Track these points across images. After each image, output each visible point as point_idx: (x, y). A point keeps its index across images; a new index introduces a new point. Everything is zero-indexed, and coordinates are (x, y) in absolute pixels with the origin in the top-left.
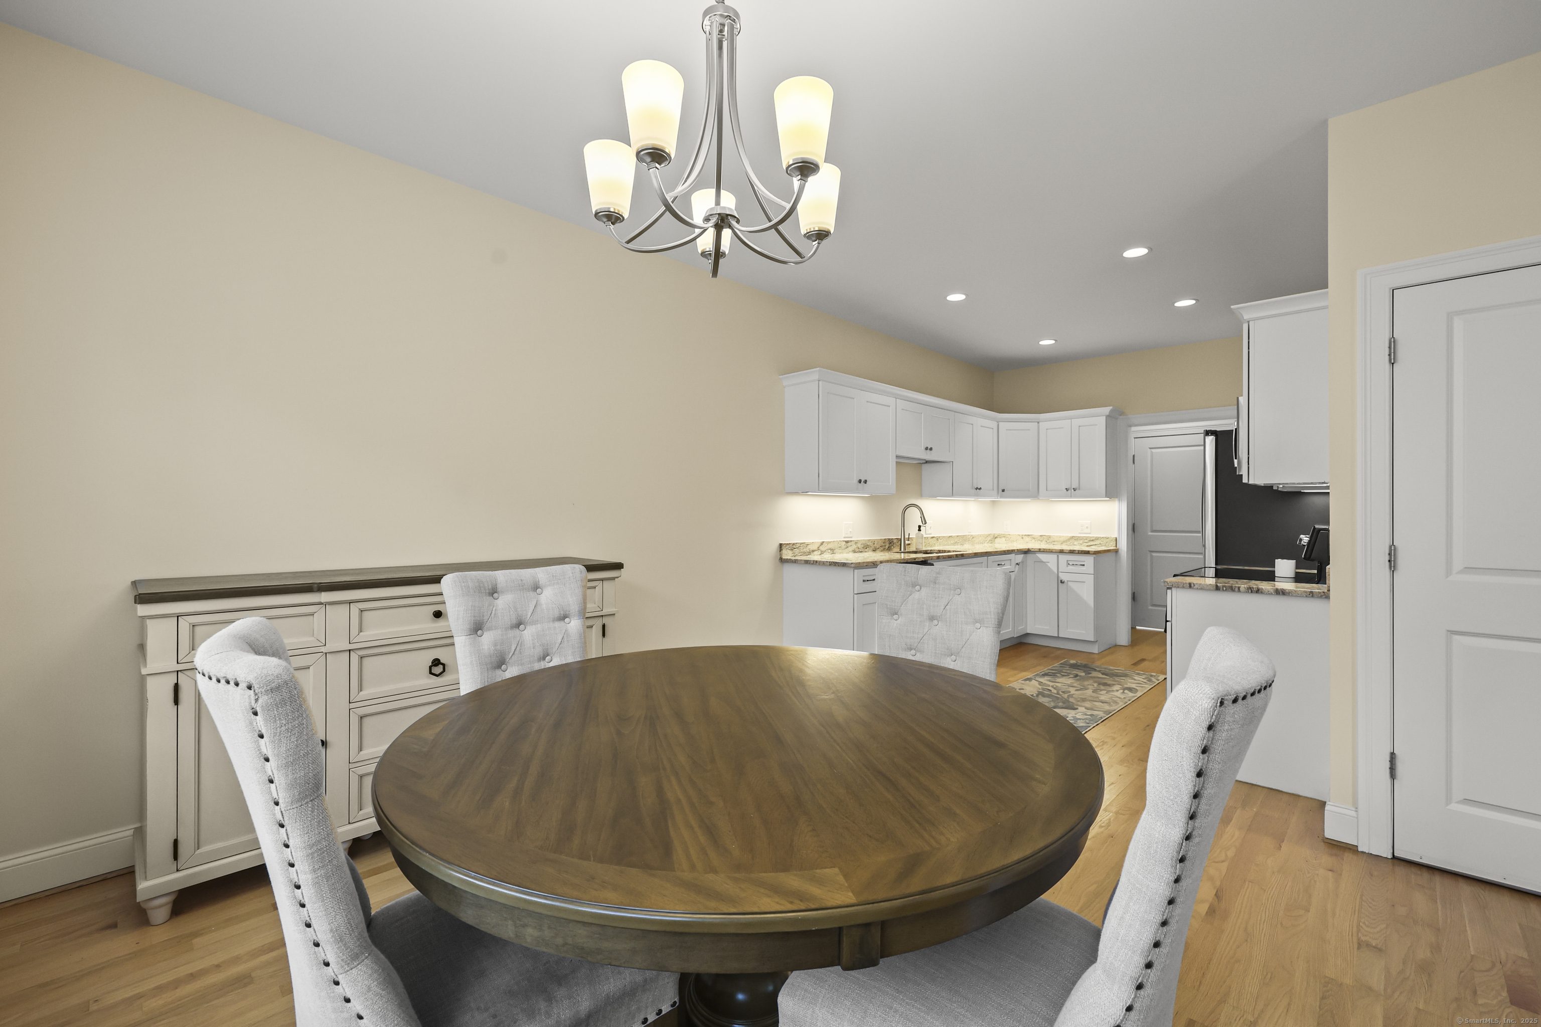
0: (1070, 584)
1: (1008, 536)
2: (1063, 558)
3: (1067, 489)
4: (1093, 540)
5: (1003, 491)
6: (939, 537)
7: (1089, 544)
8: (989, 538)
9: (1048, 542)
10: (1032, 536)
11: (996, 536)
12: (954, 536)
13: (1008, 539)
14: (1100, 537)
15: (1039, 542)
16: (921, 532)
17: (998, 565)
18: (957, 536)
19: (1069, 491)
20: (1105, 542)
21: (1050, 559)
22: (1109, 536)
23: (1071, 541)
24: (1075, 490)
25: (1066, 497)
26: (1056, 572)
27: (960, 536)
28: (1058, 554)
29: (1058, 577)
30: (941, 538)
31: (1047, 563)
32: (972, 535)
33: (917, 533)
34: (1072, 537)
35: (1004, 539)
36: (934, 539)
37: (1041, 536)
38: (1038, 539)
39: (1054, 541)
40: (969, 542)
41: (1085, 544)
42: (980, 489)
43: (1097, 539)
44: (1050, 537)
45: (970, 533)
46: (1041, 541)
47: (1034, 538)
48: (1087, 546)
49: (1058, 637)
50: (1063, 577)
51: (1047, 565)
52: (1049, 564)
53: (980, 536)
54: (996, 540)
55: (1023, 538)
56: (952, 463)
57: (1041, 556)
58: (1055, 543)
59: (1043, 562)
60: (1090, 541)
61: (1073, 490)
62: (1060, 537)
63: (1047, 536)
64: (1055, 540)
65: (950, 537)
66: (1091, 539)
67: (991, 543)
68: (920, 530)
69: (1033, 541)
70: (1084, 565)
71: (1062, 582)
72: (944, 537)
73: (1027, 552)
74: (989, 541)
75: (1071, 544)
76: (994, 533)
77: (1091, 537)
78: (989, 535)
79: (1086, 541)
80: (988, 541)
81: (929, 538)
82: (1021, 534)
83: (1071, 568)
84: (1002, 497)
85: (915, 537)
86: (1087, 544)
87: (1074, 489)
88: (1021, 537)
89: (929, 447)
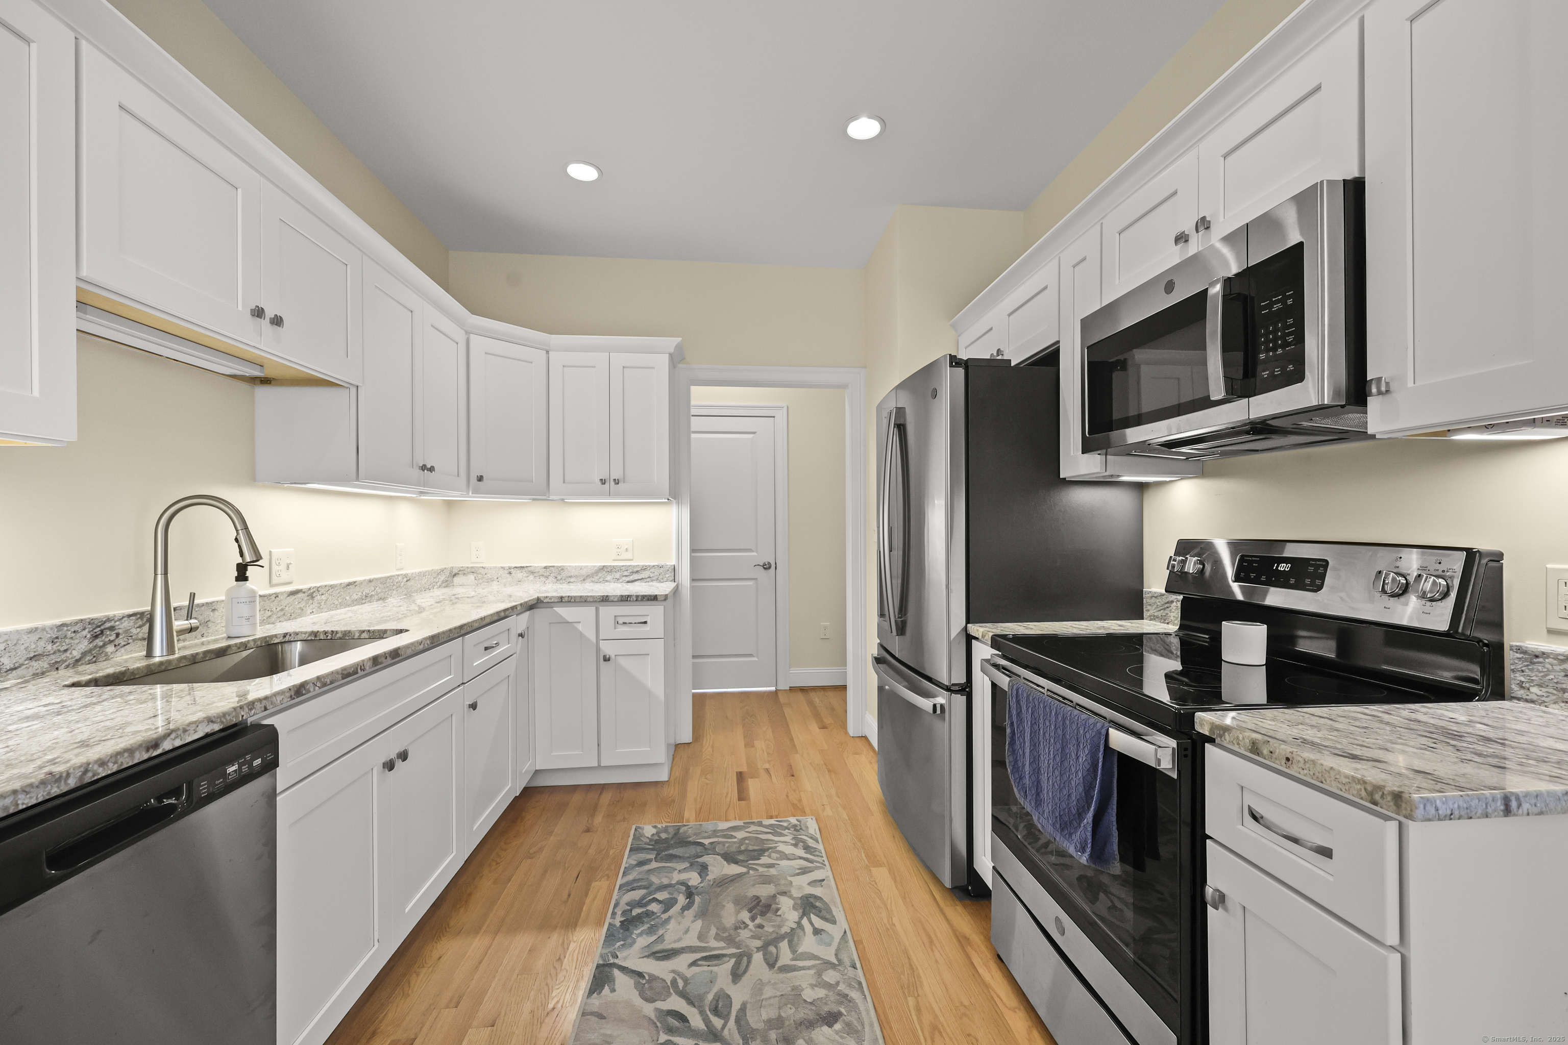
0: (620, 659)
1: (482, 571)
2: (607, 612)
3: (603, 482)
4: (637, 572)
5: (480, 479)
6: (318, 589)
7: (631, 578)
8: (442, 578)
9: (559, 578)
10: (529, 569)
11: (455, 571)
12: (361, 583)
13: (480, 576)
14: (649, 566)
15: (543, 579)
16: (248, 584)
17: (486, 649)
18: (370, 581)
19: (607, 485)
20: (656, 573)
21: (582, 616)
22: (663, 563)
23: (600, 575)
24: (617, 482)
25: (602, 494)
26: (594, 641)
27: (377, 579)
28: (597, 605)
29: (598, 649)
30: (322, 591)
31: (575, 625)
32: (406, 576)
33: (232, 588)
34: (603, 568)
35: (472, 577)
36: (300, 595)
37: (545, 568)
38: (541, 573)
39: (571, 577)
40: (400, 590)
41: (624, 578)
42: (432, 469)
43: (644, 568)
44: (562, 569)
45: (402, 569)
46: (547, 577)
47: (533, 573)
48: (628, 582)
49: (599, 767)
50: (607, 648)
51: (576, 629)
52: (580, 627)
53: (422, 575)
54: (455, 579)
55: (510, 573)
56: (353, 390)
57: (564, 612)
58: (572, 580)
59: (568, 622)
60: (633, 572)
61: (612, 483)
62: (581, 568)
63: (558, 567)
64: (572, 574)
65: (349, 584)
66: (635, 570)
67: (446, 587)
68: (245, 579)
69: (531, 577)
70: (645, 622)
71: (607, 659)
72: (332, 586)
73: (533, 606)
74: (443, 582)
75: (601, 580)
76: (450, 566)
77: (634, 566)
78: (442, 570)
79: (626, 573)
80: (438, 584)
81: (281, 597)
82: (506, 565)
83: (623, 631)
84: (476, 491)
85: (223, 598)
86: (628, 579)
87: (615, 480)
88: (506, 572)
89: (270, 313)
